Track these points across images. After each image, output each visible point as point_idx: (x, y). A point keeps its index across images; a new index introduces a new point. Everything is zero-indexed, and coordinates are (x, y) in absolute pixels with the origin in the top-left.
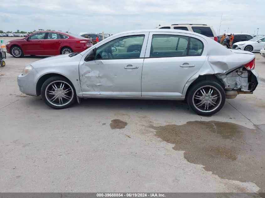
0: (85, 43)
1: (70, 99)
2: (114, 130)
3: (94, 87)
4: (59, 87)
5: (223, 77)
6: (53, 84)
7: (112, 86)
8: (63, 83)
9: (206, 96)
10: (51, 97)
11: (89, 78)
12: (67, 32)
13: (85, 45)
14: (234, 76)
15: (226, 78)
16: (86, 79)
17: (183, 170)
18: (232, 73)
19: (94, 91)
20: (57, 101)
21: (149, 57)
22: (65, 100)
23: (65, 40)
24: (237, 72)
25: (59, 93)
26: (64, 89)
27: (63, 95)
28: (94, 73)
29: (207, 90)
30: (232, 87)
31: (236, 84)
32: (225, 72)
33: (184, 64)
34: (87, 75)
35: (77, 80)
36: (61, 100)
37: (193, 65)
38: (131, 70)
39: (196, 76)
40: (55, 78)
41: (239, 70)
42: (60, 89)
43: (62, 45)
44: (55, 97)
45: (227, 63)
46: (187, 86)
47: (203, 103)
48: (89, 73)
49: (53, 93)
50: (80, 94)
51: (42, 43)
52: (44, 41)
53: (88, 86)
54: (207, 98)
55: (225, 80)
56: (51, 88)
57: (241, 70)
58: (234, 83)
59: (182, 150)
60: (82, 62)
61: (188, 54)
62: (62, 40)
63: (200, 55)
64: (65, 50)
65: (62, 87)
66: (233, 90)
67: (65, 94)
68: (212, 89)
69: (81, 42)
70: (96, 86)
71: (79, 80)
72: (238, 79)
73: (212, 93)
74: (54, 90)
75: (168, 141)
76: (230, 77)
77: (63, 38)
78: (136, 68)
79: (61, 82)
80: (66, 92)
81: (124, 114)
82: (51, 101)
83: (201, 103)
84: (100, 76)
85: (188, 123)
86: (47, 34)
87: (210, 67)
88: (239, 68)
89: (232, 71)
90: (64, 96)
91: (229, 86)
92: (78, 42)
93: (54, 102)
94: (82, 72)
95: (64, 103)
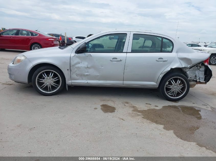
0: (53, 41)
1: (58, 86)
2: (107, 113)
3: (82, 76)
4: (48, 76)
5: (187, 70)
6: (43, 73)
7: (99, 76)
8: (52, 72)
9: (175, 85)
10: (41, 84)
11: (78, 68)
12: (37, 31)
13: (52, 42)
14: (195, 69)
15: (189, 71)
16: (76, 69)
17: (182, 146)
18: (194, 67)
19: (82, 79)
20: (46, 89)
21: (131, 52)
22: (53, 88)
23: (35, 37)
24: (197, 66)
25: (49, 81)
26: (53, 78)
27: (51, 83)
28: (84, 64)
29: (176, 80)
30: (193, 78)
31: (196, 76)
32: (189, 66)
33: (159, 59)
34: (77, 66)
35: (68, 70)
36: (49, 87)
37: (166, 60)
38: (116, 62)
39: (169, 69)
40: (45, 67)
41: (199, 65)
42: (49, 77)
43: (32, 41)
44: (45, 85)
45: (191, 59)
46: (161, 77)
47: (172, 91)
48: (79, 64)
49: (42, 81)
50: (69, 82)
51: (14, 39)
52: (15, 37)
53: (77, 75)
54: (176, 87)
55: (188, 73)
56: (41, 77)
57: (200, 65)
58: (195, 75)
59: (172, 130)
60: (73, 54)
61: (161, 51)
62: (32, 37)
63: (171, 52)
64: (35, 46)
65: (51, 76)
66: (193, 81)
67: (54, 82)
68: (179, 79)
69: (49, 39)
70: (84, 75)
71: (69, 70)
72: (197, 72)
73: (179, 83)
74: (44, 78)
75: (156, 122)
76: (192, 70)
77: (33, 35)
78: (121, 61)
79: (50, 71)
80: (55, 81)
81: (109, 100)
82: (41, 88)
83: (171, 91)
84: (89, 66)
85: (164, 107)
86: (18, 32)
87: (179, 62)
88: (199, 63)
89: (194, 66)
90: (53, 84)
91: (191, 78)
92: (47, 39)
93: (44, 89)
94: (72, 63)
95: (53, 90)
